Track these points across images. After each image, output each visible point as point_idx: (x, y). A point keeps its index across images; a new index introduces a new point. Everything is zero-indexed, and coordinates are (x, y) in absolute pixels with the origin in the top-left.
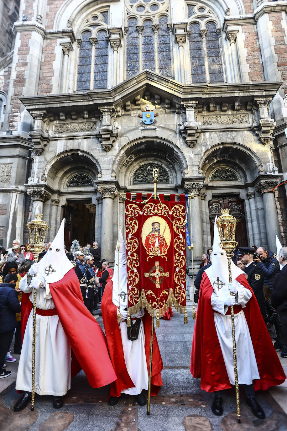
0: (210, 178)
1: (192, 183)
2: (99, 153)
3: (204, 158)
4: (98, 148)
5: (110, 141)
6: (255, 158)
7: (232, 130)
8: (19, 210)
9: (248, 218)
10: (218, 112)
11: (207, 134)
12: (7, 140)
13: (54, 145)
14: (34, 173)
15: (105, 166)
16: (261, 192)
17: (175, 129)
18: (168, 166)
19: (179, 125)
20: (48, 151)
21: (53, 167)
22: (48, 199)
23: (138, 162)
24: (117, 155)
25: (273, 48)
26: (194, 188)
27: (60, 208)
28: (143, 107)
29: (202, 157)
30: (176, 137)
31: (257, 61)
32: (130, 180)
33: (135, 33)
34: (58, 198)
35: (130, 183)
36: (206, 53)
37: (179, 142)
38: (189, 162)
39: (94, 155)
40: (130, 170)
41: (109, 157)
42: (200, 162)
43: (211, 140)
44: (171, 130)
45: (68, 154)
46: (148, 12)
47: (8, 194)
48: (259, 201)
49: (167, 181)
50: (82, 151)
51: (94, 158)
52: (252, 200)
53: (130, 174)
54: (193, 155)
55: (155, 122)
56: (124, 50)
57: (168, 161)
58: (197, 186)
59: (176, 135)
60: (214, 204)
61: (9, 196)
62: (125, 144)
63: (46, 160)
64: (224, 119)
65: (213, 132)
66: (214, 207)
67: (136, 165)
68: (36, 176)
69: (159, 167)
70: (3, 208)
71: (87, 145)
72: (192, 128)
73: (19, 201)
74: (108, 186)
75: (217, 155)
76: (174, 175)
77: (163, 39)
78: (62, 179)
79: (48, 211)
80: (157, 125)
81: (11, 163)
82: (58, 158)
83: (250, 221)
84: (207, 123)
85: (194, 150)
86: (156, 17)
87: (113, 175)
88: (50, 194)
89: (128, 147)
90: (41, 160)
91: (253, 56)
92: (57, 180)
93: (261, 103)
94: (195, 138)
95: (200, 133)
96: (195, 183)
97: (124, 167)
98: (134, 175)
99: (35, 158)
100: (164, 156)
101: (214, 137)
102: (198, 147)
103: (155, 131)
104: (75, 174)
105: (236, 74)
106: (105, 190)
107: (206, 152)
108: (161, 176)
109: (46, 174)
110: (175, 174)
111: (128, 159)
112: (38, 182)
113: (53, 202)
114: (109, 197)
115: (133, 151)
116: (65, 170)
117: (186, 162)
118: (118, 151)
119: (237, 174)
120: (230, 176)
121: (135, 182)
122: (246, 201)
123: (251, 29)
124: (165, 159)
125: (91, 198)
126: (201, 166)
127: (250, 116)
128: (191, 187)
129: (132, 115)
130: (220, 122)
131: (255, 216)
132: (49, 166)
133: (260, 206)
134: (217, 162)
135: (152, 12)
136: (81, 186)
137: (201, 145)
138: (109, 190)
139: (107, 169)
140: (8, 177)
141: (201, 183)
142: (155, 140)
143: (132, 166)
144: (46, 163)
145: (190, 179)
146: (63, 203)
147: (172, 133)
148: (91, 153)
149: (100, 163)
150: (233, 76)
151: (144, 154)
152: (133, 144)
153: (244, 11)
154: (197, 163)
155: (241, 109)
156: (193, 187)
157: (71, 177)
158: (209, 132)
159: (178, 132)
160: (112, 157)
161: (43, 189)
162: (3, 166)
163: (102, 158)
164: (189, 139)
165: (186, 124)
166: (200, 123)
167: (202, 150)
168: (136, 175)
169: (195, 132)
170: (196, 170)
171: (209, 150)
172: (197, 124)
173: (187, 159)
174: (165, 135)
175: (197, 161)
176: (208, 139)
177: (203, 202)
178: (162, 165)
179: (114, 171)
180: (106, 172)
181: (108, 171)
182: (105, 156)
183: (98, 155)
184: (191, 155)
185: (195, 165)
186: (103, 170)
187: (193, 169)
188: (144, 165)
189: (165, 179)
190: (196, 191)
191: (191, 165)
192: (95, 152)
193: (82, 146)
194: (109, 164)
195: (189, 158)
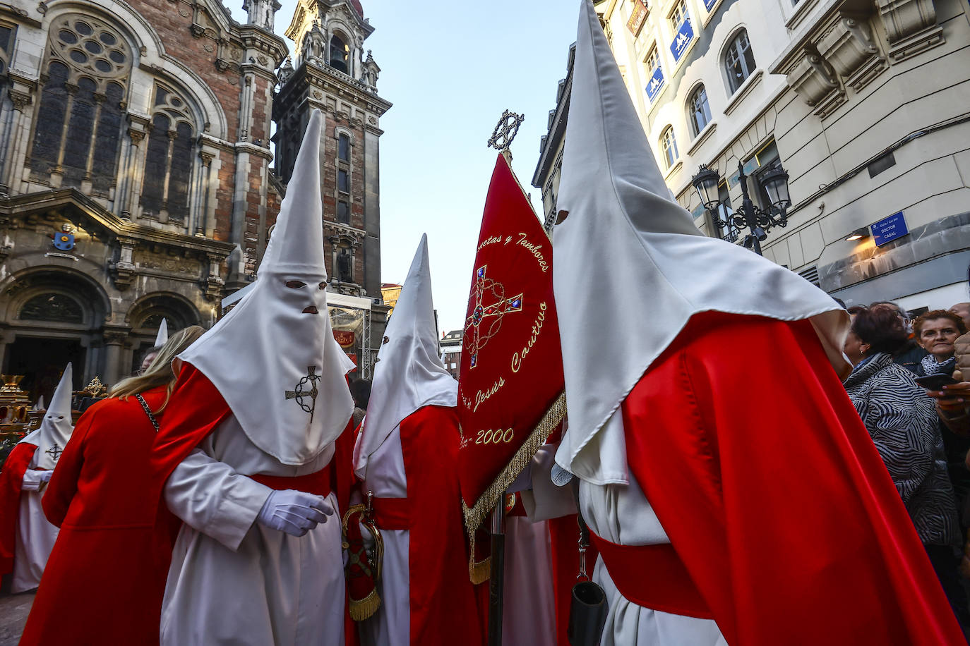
0: (142, 324)
1: (115, 332)
3: (136, 304)
6: (196, 313)
7: (176, 279)
10: (163, 255)
11: (145, 279)
17: (102, 264)
18: (83, 302)
19: (108, 262)
23: (35, 290)
25: (246, 193)
26: (116, 338)
28: (59, 224)
29: (133, 304)
30: (102, 274)
31: (228, 199)
32: (15, 314)
33: (60, 89)
35: (14, 316)
36: (170, 162)
37: (105, 282)
38: (114, 307)
40: (17, 301)
42: (129, 309)
43: (148, 285)
44: (96, 264)
46: (90, 68)
49: (78, 320)
53: (17, 305)
54: (122, 299)
55: (74, 249)
56: (35, 109)
57: (84, 297)
58: (119, 335)
59: (102, 272)
62: (19, 269)
64: (169, 265)
65: (153, 277)
67: (29, 294)
69: (71, 300)
72: (126, 271)
75: (155, 301)
76: (90, 315)
77: (109, 117)
80: (77, 253)
84: (148, 265)
85: (124, 294)
86: (103, 81)
89: (23, 273)
91: (225, 191)
93: (213, 259)
94: (127, 282)
95: (136, 276)
97: (9, 295)
98: (25, 305)
100: (78, 289)
101: (153, 283)
102: (130, 292)
103: (70, 260)
105: (201, 205)
107: (138, 299)
108: (71, 313)
110: (93, 313)
111: (17, 285)
117: (110, 307)
118: (4, 277)
121: (23, 316)
123: (230, 158)
124: (80, 294)
126: (130, 312)
127: (201, 267)
128: (111, 337)
129: (37, 232)
130: (163, 268)
134: (154, 307)
135: (97, 71)
137: (135, 290)
141: (127, 333)
142: (69, 272)
143: (23, 295)
145: (112, 328)
147: (96, 268)
150: (197, 206)
151: (47, 282)
152: (32, 271)
153: (226, 136)
154: (125, 310)
155: (192, 257)
156: (113, 337)
158: (147, 276)
159: (105, 269)
164: (119, 281)
165: (119, 265)
166: (138, 264)
167: (134, 296)
168: (28, 306)
169: (128, 275)
170: (122, 318)
171: (144, 296)
172: (133, 268)
173: (113, 305)
174: (87, 269)
175: (126, 308)
176: (144, 285)
177: (127, 351)
178: (74, 299)
184: (118, 300)
185: (121, 312)
187: (118, 316)
188: (43, 295)
189: (75, 318)
190: (117, 341)
191: (116, 311)
195: (115, 303)
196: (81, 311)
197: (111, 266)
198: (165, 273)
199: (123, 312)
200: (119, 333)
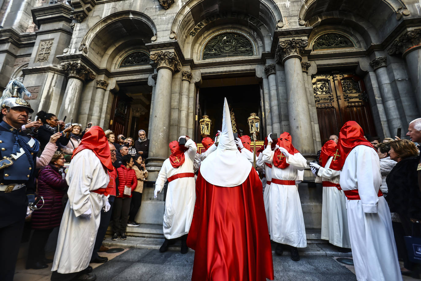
0: (312, 47)
1: (291, 39)
2: (156, 11)
3: (306, 7)
4: (154, 7)
8: (55, 94)
9: (377, 98)
12: (50, 11)
13: (100, 9)
14: (72, 44)
15: (162, 26)
16: (401, 54)
18: (250, 35)
20: (92, 16)
21: (97, 36)
22: (91, 80)
23: (211, 31)
24: (180, 13)
26: (293, 48)
27: (107, 93)
29: (303, 6)
32: (199, 54)
34: (104, 78)
35: (199, 57)
38: (283, 12)
39: (149, 15)
40: (199, 42)
41: (168, 15)
42: (301, 11)
45: (117, 18)
47: (42, 75)
48: (396, 69)
50: (134, 13)
51: (148, 18)
52: (382, 71)
53: (199, 46)
54: (290, 2)
57: (251, 27)
58: (298, 43)
60: (318, 83)
61: (44, 76)
63: (88, 26)
66: (319, 86)
67: (207, 36)
68: (73, 46)
69: (239, 36)
70: (35, 91)
71: (140, 5)
73: (56, 83)
74: (164, 51)
75: (322, 12)
76: (259, 45)
78: (113, 57)
79: (89, 94)
81: (53, 39)
82: (104, 25)
83: (381, 102)
87: (172, 36)
88: (94, 73)
89: (195, 3)
90: (82, 28)
92: (106, 58)
96: (296, 38)
97: (191, 36)
98: (205, 48)
99: (75, 25)
100: (245, 19)
104: (130, 52)
106: (161, 58)
109: (87, 44)
110: (261, 43)
111: (197, 27)
112: (75, 52)
113: (98, 84)
114: (166, 66)
115: (203, 13)
116: (117, 46)
118: (180, 7)
119: (352, 39)
120: (341, 43)
121: (205, 56)
122: (372, 75)
124: (246, 25)
125: (147, 79)
126: (302, 17)
128: (288, 46)
131: (391, 92)
132: (92, 35)
133: (398, 75)
136: (136, 65)
138: (166, 57)
139: (164, 29)
140: (46, 55)
141: (305, 38)
143: (203, 37)
144: (87, 30)
145: (288, 33)
146: (112, 86)
148: (145, 13)
149: (155, 24)
151: (219, 19)
154: (297, 13)
156: (292, 45)
157: (125, 55)
160: (172, 15)
161: (79, 62)
162: (43, 43)
163: (159, 18)
168: (207, 47)
170: (295, 22)
173: (281, 9)
178: (243, 33)
179: (174, 33)
180: (163, 34)
181: (167, 32)
182: (163, 14)
183: (154, 14)
184: (286, 4)
185: (292, 15)
186: (158, 31)
187: (290, 20)
188: (218, 35)
189: (247, 50)
190: (296, 51)
191: (287, 16)
192: (150, 11)
193: (134, 6)
194: (168, 24)
195: (283, 8)
199: (294, 15)
200: (297, 40)
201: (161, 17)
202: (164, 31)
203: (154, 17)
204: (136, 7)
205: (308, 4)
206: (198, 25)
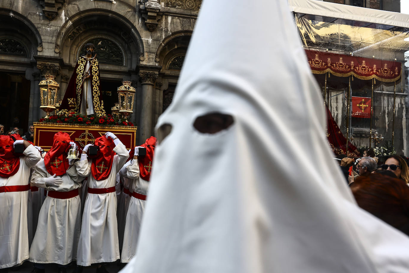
0: (169, 66)
1: (148, 72)
2: (40, 19)
3: (163, 44)
4: (38, 13)
5: (54, 9)
11: (170, 19)
15: (47, 38)
17: (134, 5)
18: (122, 46)
19: (139, 2)
23: (88, 34)
24: (63, 27)
26: (149, 78)
29: (161, 44)
30: (135, 16)
32: (75, 56)
37: (138, 23)
38: (146, 47)
39: (33, 21)
40: (76, 43)
41: (52, 27)
42: (158, 49)
43: (172, 25)
44: (129, 6)
49: (120, 62)
50: (15, 13)
51: (32, 25)
53: (76, 47)
54: (152, 40)
57: (123, 40)
58: (152, 75)
59: (135, 13)
60: (169, 94)
62: (74, 13)
64: (190, 3)
65: (176, 16)
66: (169, 97)
67: (84, 38)
69: (113, 44)
71: (22, 7)
72: (153, 10)
74: (50, 63)
76: (128, 57)
84: (171, 4)
85: (153, 35)
87: (57, 51)
89: (77, 18)
94: (155, 22)
95: (162, 16)
96: (151, 72)
97: (70, 39)
98: (81, 50)
100: (119, 33)
101: (176, 22)
102: (158, 32)
103: (111, 3)
104: (1, 38)
106: (46, 68)
107: (165, 39)
108: (114, 56)
110: (130, 56)
111: (75, 31)
115: (83, 22)
117: (143, 47)
118: (64, 22)
124: (119, 36)
125: (25, 72)
126: (158, 53)
128: (145, 76)
130: (185, 6)
134: (178, 49)
136: (10, 54)
137: (162, 30)
138: (52, 68)
139: (49, 42)
141: (157, 73)
142: (110, 15)
143: (79, 39)
145: (145, 67)
147: (130, 10)
148: (29, 18)
149: (40, 32)
151: (96, 26)
152: (83, 15)
154: (154, 50)
156: (147, 76)
158: (171, 16)
159: (137, 10)
160: (57, 28)
163: (44, 27)
164: (148, 21)
165: (147, 4)
166: (163, 4)
167: (161, 36)
169: (155, 15)
170: (153, 58)
171: (169, 36)
172: (159, 6)
173: (144, 44)
174: (123, 11)
175: (154, 48)
176: (169, 24)
177: (158, 91)
178: (116, 42)
179: (58, 45)
180: (48, 46)
181: (51, 44)
182: (47, 25)
183: (38, 22)
184: (149, 40)
185: (152, 52)
186: (44, 42)
187: (149, 56)
188: (93, 39)
189: (117, 60)
190: (150, 80)
191: (148, 51)
192: (34, 17)
193: (16, 6)
194: (52, 37)
195: (146, 43)
196: (122, 54)
197: (142, 7)
198: (186, 12)
199: (153, 52)
200: (151, 73)
201: (45, 27)
202: (48, 43)
203: (38, 26)
204: (17, 7)
205: (165, 42)
206: (77, 29)
